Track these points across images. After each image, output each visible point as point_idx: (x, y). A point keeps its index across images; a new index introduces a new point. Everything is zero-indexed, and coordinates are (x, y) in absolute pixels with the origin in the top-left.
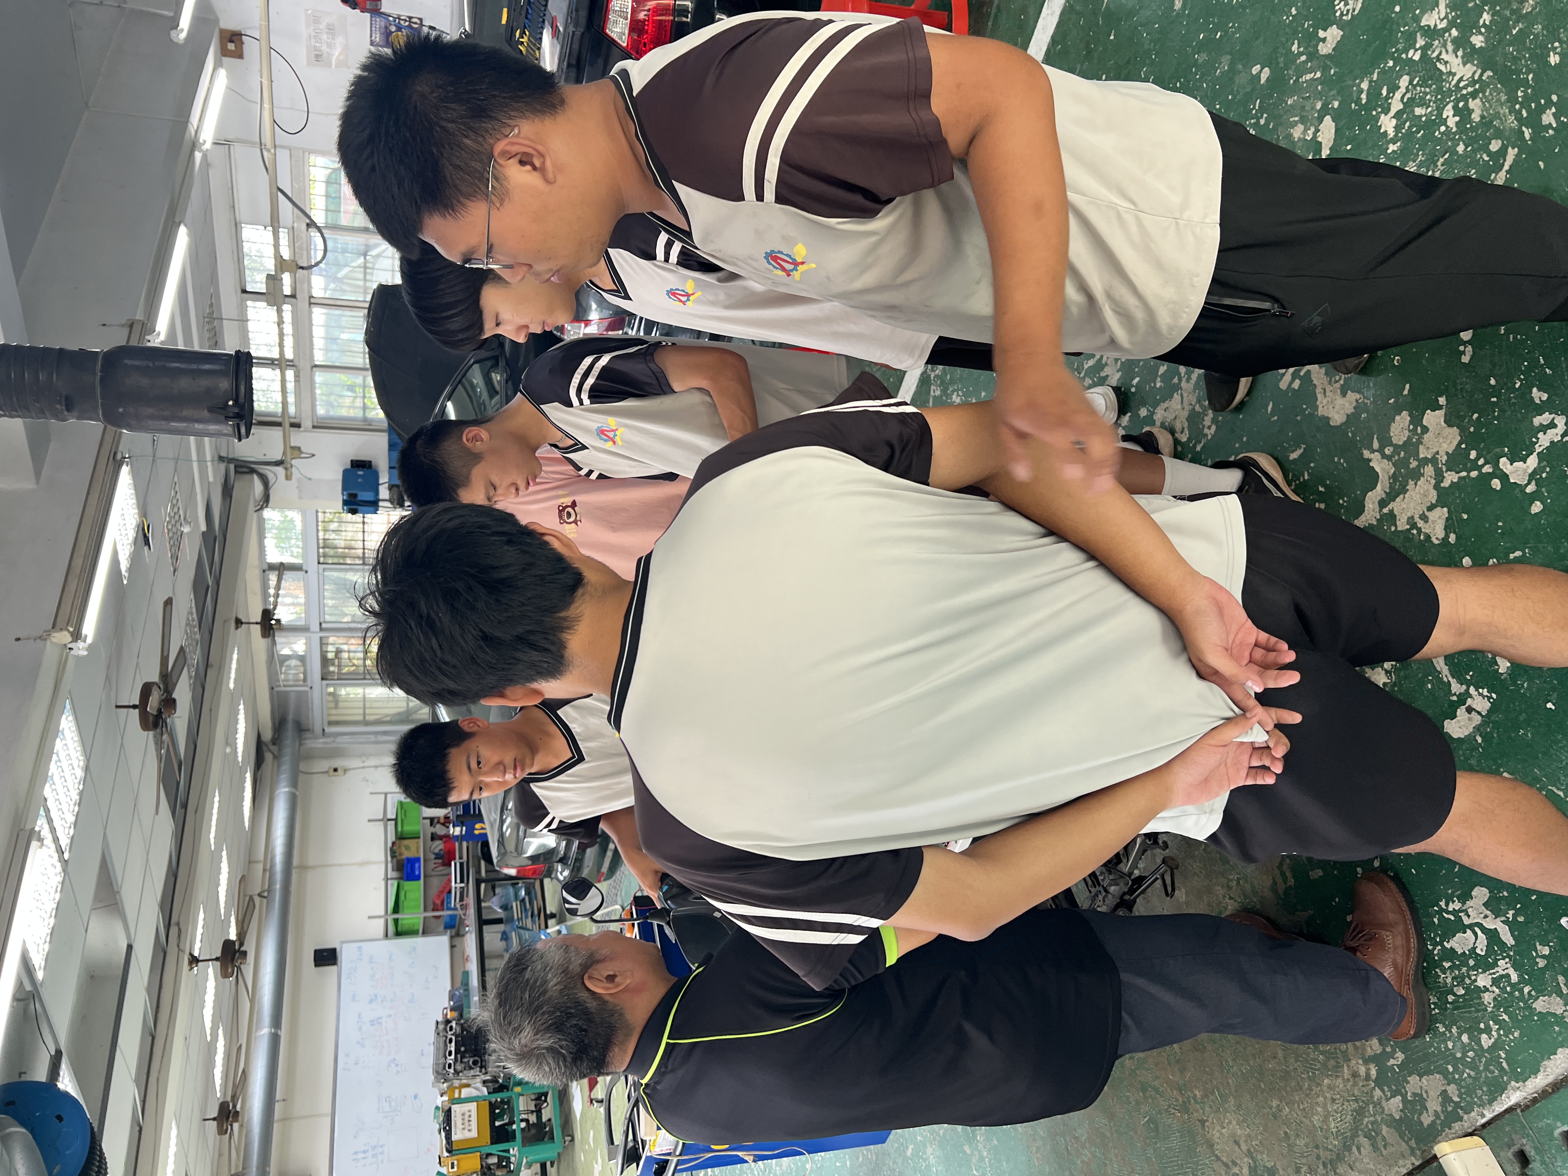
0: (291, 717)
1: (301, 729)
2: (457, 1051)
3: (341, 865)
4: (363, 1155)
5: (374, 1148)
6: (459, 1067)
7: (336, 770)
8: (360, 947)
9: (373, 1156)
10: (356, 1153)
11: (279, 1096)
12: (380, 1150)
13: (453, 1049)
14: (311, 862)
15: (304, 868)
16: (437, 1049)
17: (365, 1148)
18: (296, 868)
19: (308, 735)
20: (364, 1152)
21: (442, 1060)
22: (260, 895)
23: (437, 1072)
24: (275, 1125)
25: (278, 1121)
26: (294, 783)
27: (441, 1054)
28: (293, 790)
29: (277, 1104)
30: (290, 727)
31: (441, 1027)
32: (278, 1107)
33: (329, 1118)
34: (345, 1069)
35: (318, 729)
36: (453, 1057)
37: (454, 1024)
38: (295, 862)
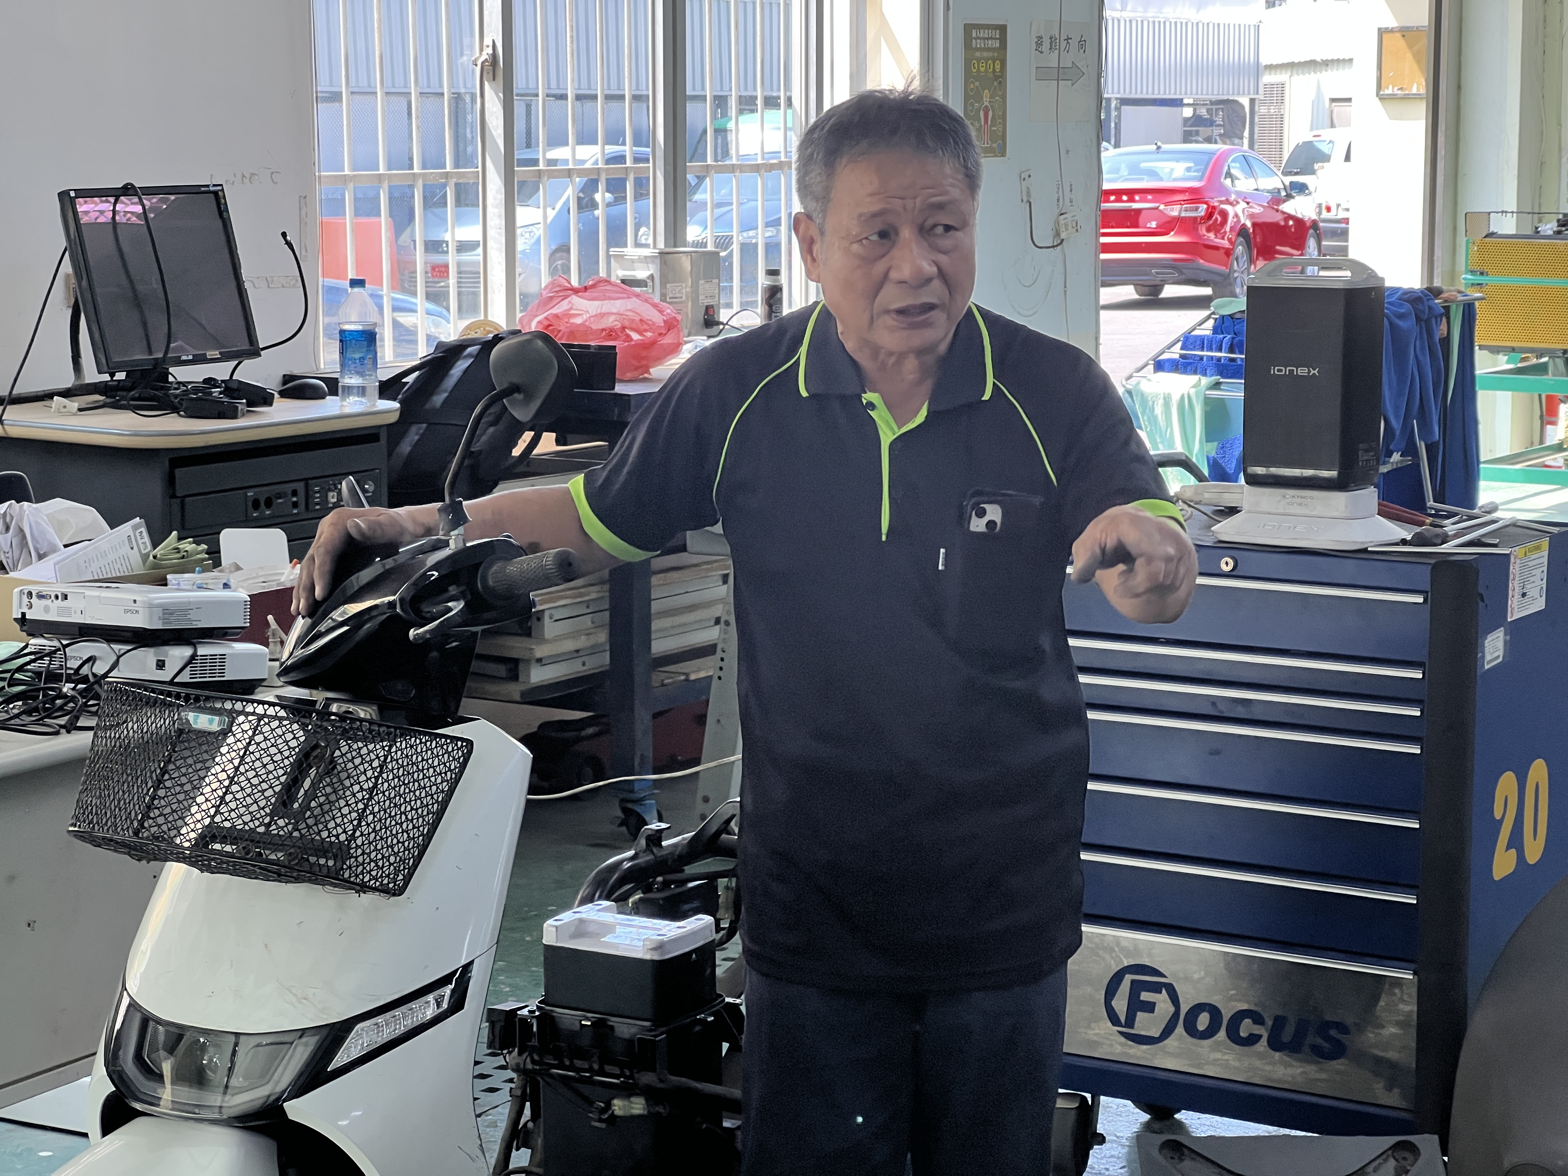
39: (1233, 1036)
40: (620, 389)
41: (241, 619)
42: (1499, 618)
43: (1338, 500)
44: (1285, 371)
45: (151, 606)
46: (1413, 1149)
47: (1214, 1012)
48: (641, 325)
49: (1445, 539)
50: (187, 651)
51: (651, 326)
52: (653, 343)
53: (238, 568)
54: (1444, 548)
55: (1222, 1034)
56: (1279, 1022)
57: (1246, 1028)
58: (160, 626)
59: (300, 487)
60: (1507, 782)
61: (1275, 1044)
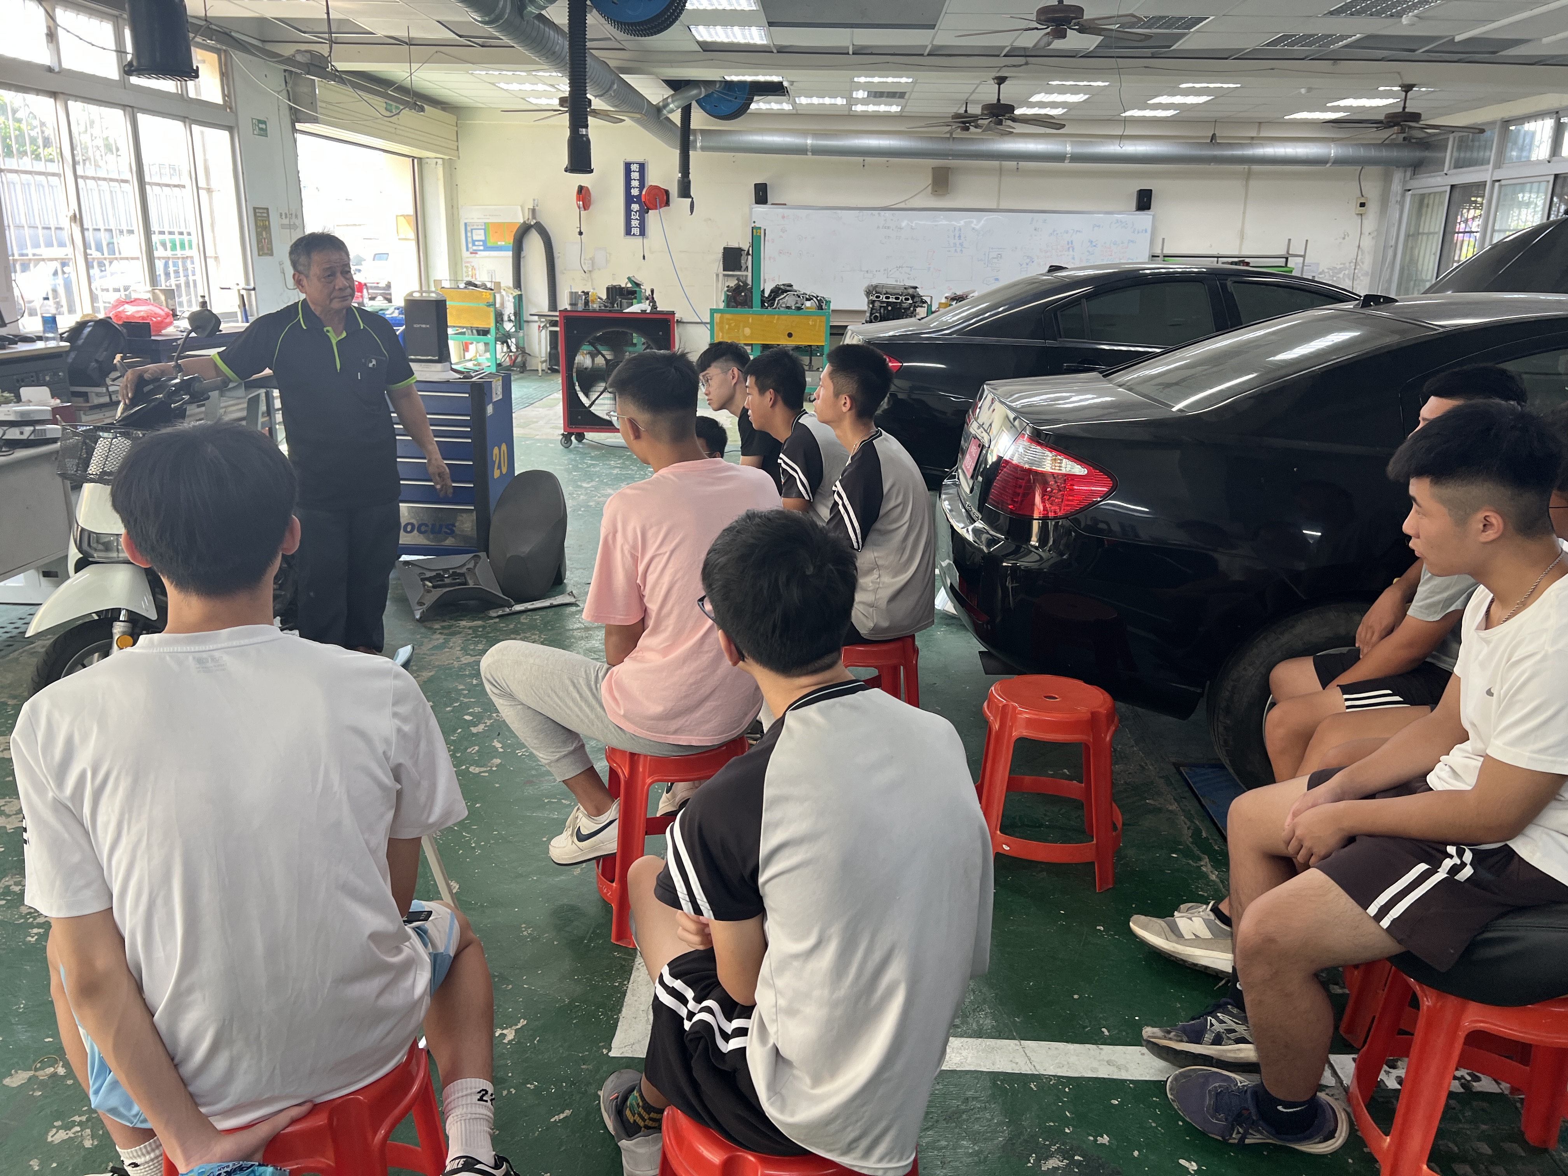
0: (1427, 154)
1: (1416, 167)
2: (889, 304)
3: (1244, 213)
4: (957, 235)
5: (961, 244)
6: (877, 304)
7: (1362, 205)
8: (1146, 231)
9: (955, 244)
10: (960, 230)
11: (1022, 164)
12: (958, 250)
13: (890, 300)
14: (1252, 183)
15: (1249, 176)
16: (894, 288)
17: (962, 238)
18: (1249, 169)
19: (1409, 174)
20: (960, 237)
21: (884, 291)
22: (1214, 135)
23: (876, 286)
24: (998, 162)
25: (1001, 165)
26: (1339, 161)
27: (889, 290)
28: (1332, 161)
29: (1015, 163)
30: (1418, 154)
31: (911, 291)
32: (1012, 164)
33: (995, 207)
34: (1033, 219)
35: (1414, 184)
36: (884, 300)
37: (910, 301)
38: (1256, 168)
39: (419, 531)
40: (153, 338)
41: (49, 417)
42: (491, 401)
43: (439, 366)
44: (418, 326)
45: (16, 412)
46: (478, 556)
47: (412, 525)
48: (156, 315)
49: (472, 377)
50: (32, 428)
51: (160, 316)
52: (162, 322)
53: (30, 401)
54: (473, 380)
55: (415, 532)
56: (433, 525)
57: (423, 529)
58: (19, 419)
59: (34, 374)
60: (496, 450)
61: (433, 532)
